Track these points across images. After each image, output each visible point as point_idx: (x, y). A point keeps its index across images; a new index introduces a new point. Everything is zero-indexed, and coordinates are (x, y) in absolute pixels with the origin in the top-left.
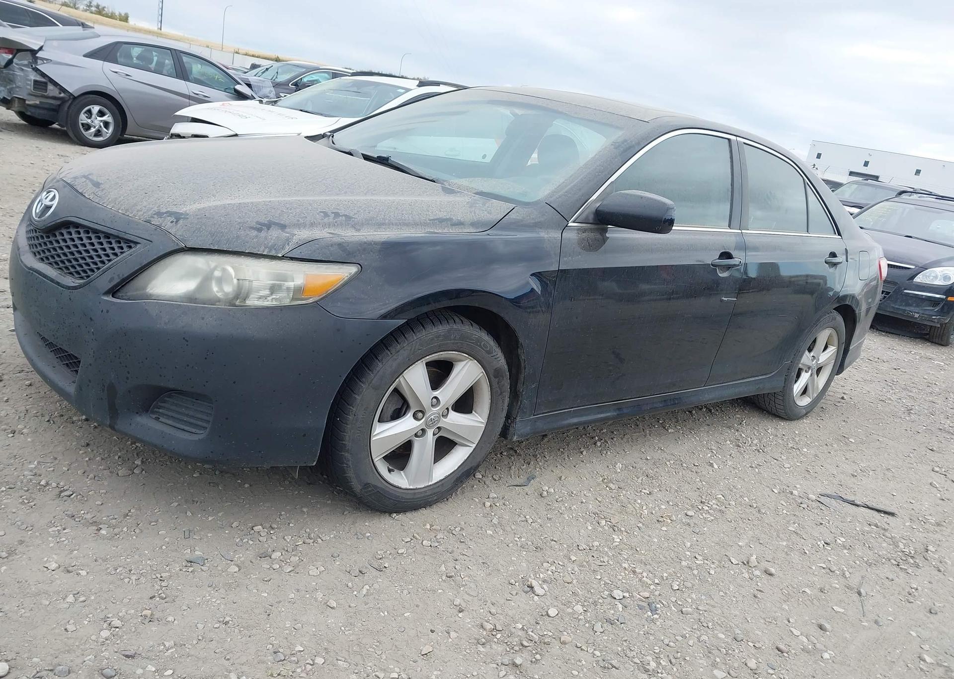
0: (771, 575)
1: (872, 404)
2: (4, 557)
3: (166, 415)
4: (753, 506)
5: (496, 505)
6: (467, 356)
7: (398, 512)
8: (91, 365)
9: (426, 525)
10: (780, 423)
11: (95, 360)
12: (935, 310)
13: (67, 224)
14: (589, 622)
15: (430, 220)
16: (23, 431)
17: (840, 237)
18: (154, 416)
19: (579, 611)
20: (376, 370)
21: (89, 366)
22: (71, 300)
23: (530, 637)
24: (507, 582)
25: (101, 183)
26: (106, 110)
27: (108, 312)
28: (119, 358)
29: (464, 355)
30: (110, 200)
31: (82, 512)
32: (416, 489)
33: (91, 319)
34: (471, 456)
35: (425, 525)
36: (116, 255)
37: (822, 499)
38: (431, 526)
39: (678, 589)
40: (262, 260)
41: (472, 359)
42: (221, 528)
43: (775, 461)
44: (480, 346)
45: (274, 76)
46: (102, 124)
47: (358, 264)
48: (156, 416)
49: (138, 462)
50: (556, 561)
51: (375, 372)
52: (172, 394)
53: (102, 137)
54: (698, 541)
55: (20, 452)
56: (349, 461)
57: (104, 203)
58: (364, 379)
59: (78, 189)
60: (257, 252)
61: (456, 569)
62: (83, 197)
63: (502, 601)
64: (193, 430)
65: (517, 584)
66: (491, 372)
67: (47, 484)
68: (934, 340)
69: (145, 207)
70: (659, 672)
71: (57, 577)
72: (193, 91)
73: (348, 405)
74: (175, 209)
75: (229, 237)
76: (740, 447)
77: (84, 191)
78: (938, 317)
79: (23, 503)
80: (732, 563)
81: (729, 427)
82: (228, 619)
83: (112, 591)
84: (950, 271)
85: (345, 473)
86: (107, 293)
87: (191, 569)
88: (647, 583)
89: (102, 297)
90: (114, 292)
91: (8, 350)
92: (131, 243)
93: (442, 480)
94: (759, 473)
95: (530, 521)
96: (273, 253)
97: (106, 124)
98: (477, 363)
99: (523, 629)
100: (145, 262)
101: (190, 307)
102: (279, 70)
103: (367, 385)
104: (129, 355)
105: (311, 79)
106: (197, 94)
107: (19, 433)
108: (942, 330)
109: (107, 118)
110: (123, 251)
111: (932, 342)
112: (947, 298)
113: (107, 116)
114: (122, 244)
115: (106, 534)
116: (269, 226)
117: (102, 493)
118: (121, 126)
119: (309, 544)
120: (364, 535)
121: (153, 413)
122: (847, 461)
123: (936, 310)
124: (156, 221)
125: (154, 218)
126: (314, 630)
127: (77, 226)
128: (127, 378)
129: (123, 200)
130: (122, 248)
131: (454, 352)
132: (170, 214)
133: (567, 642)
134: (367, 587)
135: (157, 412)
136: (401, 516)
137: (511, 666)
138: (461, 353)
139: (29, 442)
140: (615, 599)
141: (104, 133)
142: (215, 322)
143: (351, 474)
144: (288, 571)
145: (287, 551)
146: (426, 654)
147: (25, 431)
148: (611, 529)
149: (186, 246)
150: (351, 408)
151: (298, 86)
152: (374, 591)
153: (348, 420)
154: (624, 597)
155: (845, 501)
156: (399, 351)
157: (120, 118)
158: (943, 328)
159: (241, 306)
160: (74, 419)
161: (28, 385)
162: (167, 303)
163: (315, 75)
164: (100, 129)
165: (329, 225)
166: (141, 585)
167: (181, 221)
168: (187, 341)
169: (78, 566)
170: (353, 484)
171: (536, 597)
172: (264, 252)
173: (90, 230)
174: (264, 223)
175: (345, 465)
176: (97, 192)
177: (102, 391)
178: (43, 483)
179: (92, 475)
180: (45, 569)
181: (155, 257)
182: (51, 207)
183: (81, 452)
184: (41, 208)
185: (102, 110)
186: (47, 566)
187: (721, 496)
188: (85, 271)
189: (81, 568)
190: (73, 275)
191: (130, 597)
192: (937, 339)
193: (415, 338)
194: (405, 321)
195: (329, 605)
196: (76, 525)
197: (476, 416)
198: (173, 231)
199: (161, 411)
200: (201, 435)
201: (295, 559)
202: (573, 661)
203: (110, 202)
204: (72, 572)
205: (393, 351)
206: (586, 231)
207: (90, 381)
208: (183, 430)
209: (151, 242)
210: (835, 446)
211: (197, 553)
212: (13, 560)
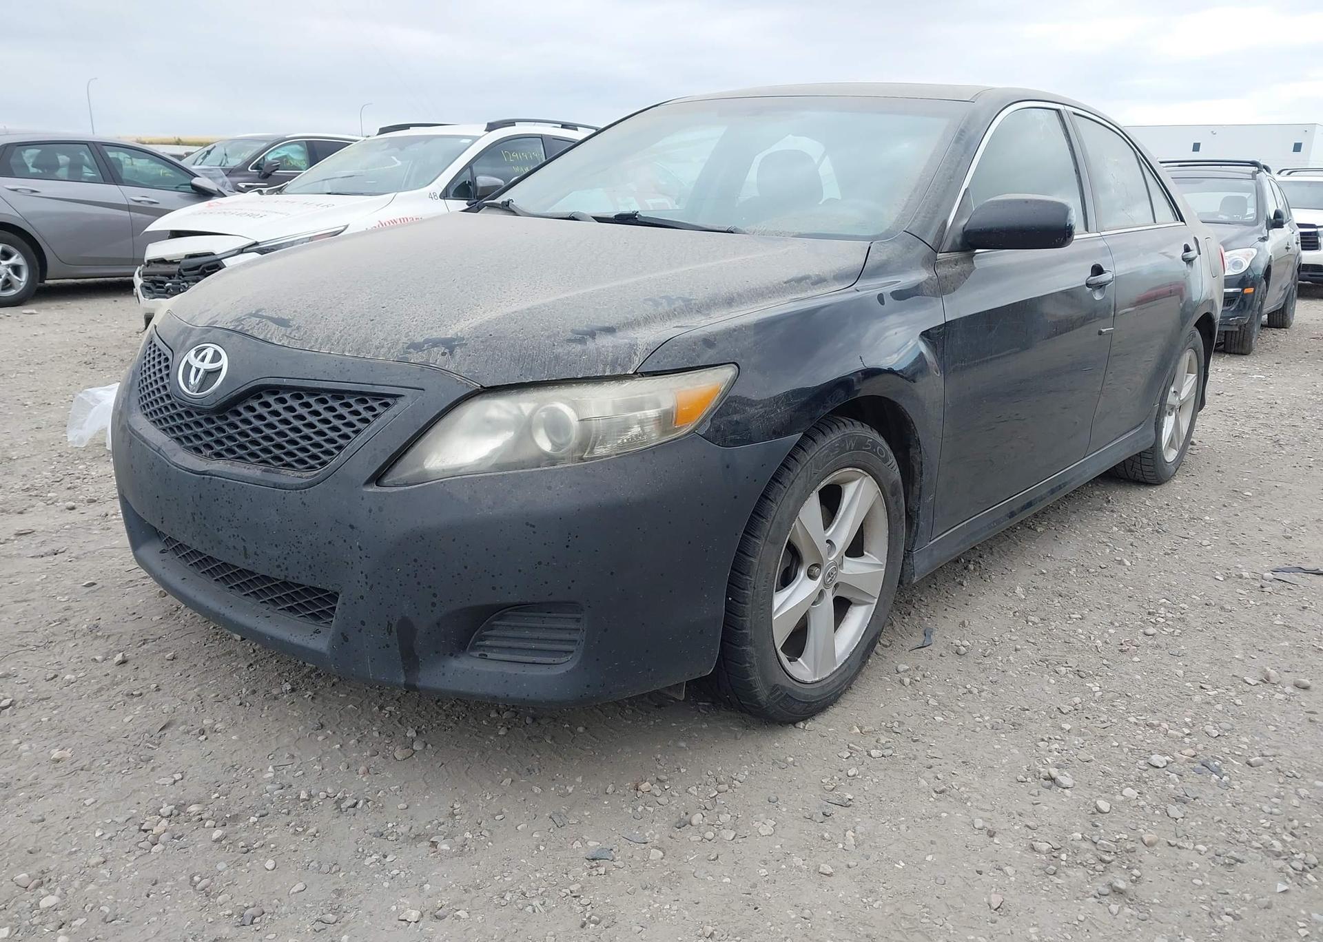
0: (1306, 688)
1: (1229, 443)
2: (334, 921)
3: (497, 647)
4: (1211, 604)
5: (916, 681)
6: (861, 471)
7: (804, 719)
8: (362, 597)
9: (853, 729)
10: (1151, 490)
11: (371, 588)
12: (1232, 310)
13: (256, 392)
14: (1157, 807)
15: (785, 283)
16: (216, 727)
17: (1183, 223)
18: (477, 654)
19: (1133, 795)
20: (771, 515)
21: (360, 600)
22: (305, 504)
23: (1105, 848)
24: (1015, 781)
25: (290, 320)
26: (12, 249)
27: (381, 509)
28: (415, 577)
29: (859, 470)
30: (320, 340)
31: (390, 825)
32: (823, 680)
33: (352, 527)
34: (874, 617)
35: (851, 729)
36: (365, 421)
37: (1279, 575)
38: (861, 728)
39: (1219, 735)
40: (606, 384)
41: (867, 474)
42: (594, 799)
43: (1186, 540)
44: (875, 453)
45: (223, 160)
46: (10, 270)
47: (734, 363)
48: (480, 653)
49: (411, 733)
50: (1052, 737)
51: (770, 520)
52: (506, 614)
53: (14, 288)
54: (1186, 666)
55: (235, 758)
56: (753, 657)
57: (311, 347)
58: (758, 533)
59: (255, 334)
60: (596, 375)
61: (939, 779)
62: (270, 345)
63: (1029, 808)
64: (550, 660)
65: (1029, 779)
66: (888, 489)
67: (310, 796)
68: (1232, 351)
69: (385, 339)
70: (1294, 852)
71: (431, 930)
72: (132, 198)
73: (743, 574)
74: (435, 334)
75: (543, 360)
76: (1133, 532)
77: (269, 336)
78: (1236, 318)
79: (296, 833)
80: (1249, 684)
81: (1100, 509)
82: (710, 929)
83: (521, 930)
84: (1239, 255)
85: (748, 676)
86: (368, 482)
87: (602, 870)
88: (1177, 736)
89: (364, 490)
90: (377, 478)
91: (103, 616)
92: (386, 400)
93: (847, 659)
94: (1181, 560)
95: (975, 691)
96: (619, 371)
97: (16, 269)
98: (873, 480)
99: (1084, 839)
100: (423, 422)
101: (522, 475)
102: (227, 150)
103: (764, 541)
104: (434, 568)
105: (278, 156)
106: (139, 201)
107: (211, 732)
108: (1242, 334)
109: (16, 259)
110: (376, 412)
111: (1230, 353)
112: (1243, 290)
113: (15, 257)
114: (371, 403)
115: (449, 848)
116: (592, 334)
117: (395, 791)
118: (38, 268)
119: (726, 791)
120: (785, 761)
121: (473, 648)
122: (1264, 521)
123: (1233, 308)
124: (416, 357)
125: (410, 353)
126: (829, 912)
127: (274, 390)
128: (434, 604)
129: (342, 336)
130: (372, 409)
131: (848, 469)
132: (435, 343)
133: (1154, 841)
134: (850, 833)
135: (482, 646)
136: (810, 724)
137: (1112, 894)
138: (855, 469)
139: (236, 741)
140: (1158, 767)
141: (15, 284)
142: (571, 490)
143: (755, 677)
144: (731, 838)
145: (706, 808)
146: (999, 907)
147: (219, 726)
148: (1077, 677)
149: (482, 386)
150: (748, 578)
151: (261, 169)
152: (864, 837)
153: (747, 597)
154: (1168, 762)
155: (1307, 572)
156: (793, 481)
157: (34, 256)
158: (1242, 331)
159: (592, 459)
160: (275, 692)
161: (172, 658)
162: (482, 477)
163: (283, 148)
164: (8, 278)
165: (669, 316)
166: (554, 912)
167: (458, 351)
168: (534, 526)
169: (448, 906)
170: (758, 689)
171: (1066, 791)
172: (605, 372)
173: (301, 393)
174: (584, 331)
175: (748, 665)
176: (290, 333)
177: (387, 634)
178: (303, 795)
179: (362, 769)
180: (404, 923)
181: (438, 411)
182: (221, 369)
183: (320, 738)
184: (199, 377)
185: (6, 249)
186: (404, 919)
187: (1165, 600)
188: (314, 457)
189: (454, 907)
190: (293, 467)
191: (552, 933)
192: (1236, 349)
193: (808, 458)
194: (801, 434)
195: (825, 872)
196: (398, 847)
197: (869, 557)
198: (451, 366)
199: (488, 643)
200: (566, 665)
201: (725, 818)
202: (1181, 867)
203: (321, 345)
204: (446, 917)
205: (787, 483)
206: (957, 262)
207: (363, 623)
208: (534, 663)
209: (423, 390)
210: (1235, 505)
211: (591, 844)
212: (348, 922)
